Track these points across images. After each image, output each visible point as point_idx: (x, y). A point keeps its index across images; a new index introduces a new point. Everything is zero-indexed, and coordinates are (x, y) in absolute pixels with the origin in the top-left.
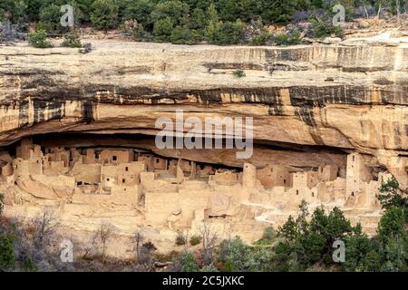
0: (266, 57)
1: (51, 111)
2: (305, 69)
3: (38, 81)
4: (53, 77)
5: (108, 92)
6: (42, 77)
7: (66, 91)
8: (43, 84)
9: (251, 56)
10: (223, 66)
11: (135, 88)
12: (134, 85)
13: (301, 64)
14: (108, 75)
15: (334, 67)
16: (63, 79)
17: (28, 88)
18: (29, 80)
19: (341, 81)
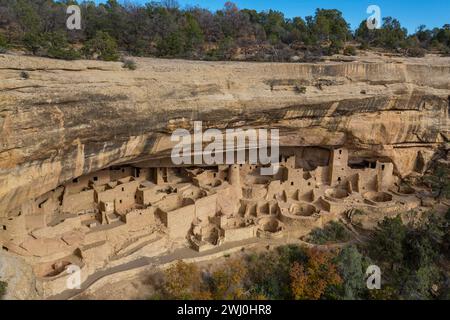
0: (313, 72)
1: (108, 154)
2: (342, 83)
3: (92, 112)
4: (113, 104)
5: (183, 119)
6: (97, 105)
7: (133, 124)
8: (100, 116)
9: (301, 72)
10: (280, 82)
11: (216, 111)
12: (215, 108)
13: (339, 79)
14: (181, 97)
15: (363, 81)
16: (128, 106)
17: (76, 124)
18: (75, 111)
19: (371, 92)
